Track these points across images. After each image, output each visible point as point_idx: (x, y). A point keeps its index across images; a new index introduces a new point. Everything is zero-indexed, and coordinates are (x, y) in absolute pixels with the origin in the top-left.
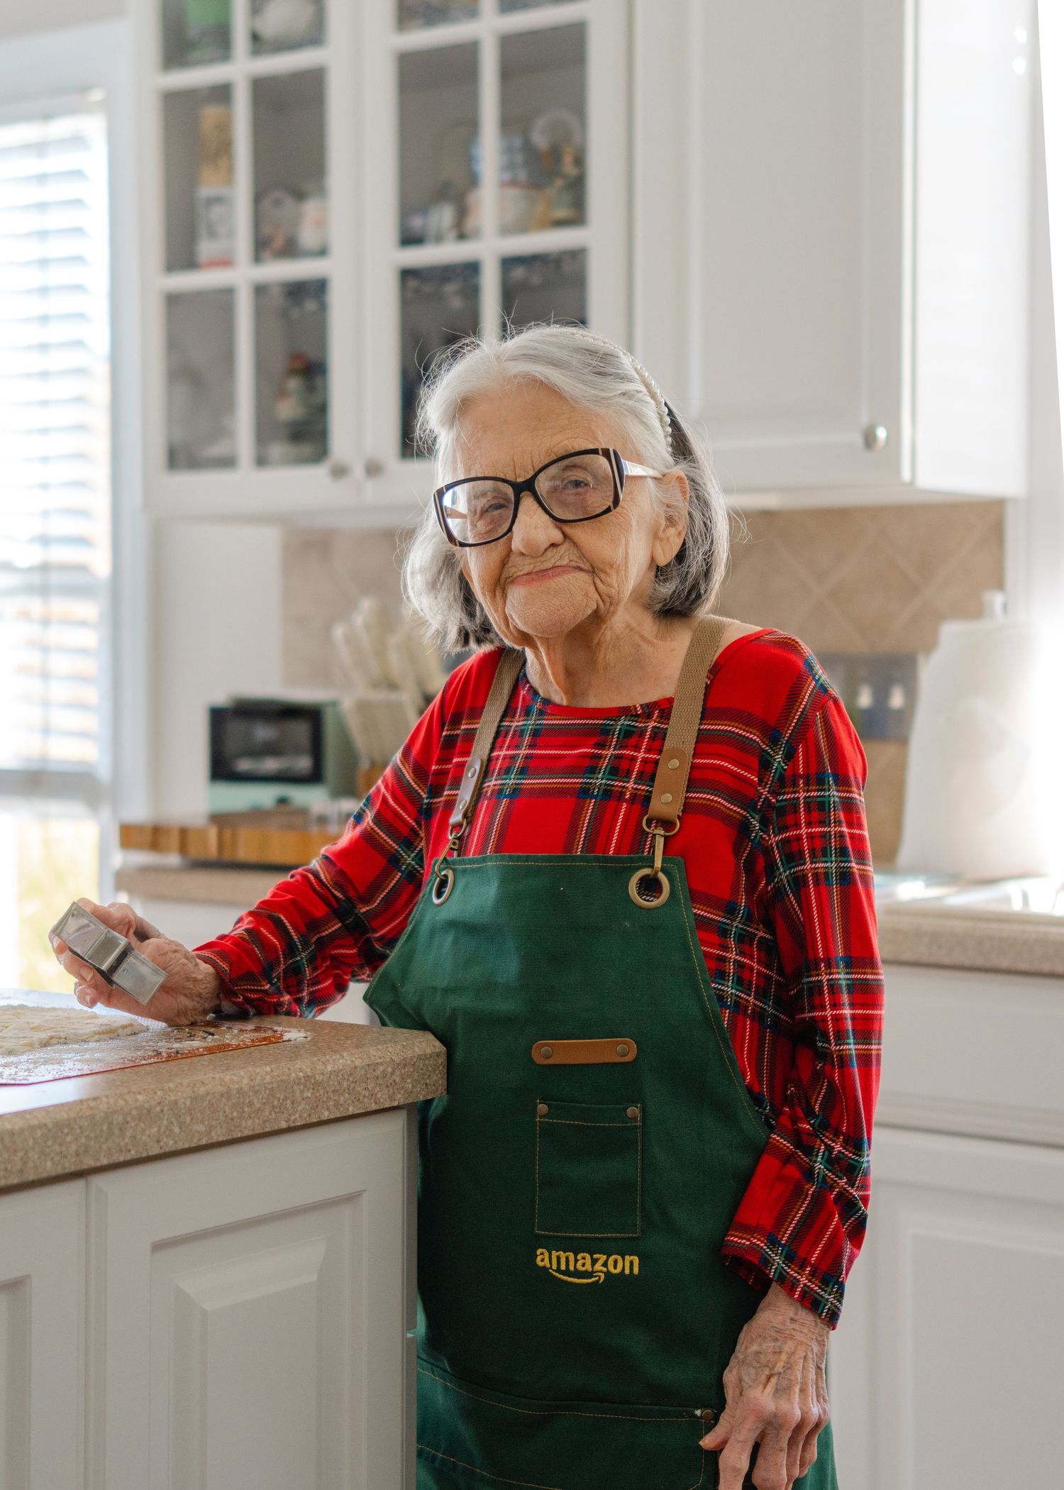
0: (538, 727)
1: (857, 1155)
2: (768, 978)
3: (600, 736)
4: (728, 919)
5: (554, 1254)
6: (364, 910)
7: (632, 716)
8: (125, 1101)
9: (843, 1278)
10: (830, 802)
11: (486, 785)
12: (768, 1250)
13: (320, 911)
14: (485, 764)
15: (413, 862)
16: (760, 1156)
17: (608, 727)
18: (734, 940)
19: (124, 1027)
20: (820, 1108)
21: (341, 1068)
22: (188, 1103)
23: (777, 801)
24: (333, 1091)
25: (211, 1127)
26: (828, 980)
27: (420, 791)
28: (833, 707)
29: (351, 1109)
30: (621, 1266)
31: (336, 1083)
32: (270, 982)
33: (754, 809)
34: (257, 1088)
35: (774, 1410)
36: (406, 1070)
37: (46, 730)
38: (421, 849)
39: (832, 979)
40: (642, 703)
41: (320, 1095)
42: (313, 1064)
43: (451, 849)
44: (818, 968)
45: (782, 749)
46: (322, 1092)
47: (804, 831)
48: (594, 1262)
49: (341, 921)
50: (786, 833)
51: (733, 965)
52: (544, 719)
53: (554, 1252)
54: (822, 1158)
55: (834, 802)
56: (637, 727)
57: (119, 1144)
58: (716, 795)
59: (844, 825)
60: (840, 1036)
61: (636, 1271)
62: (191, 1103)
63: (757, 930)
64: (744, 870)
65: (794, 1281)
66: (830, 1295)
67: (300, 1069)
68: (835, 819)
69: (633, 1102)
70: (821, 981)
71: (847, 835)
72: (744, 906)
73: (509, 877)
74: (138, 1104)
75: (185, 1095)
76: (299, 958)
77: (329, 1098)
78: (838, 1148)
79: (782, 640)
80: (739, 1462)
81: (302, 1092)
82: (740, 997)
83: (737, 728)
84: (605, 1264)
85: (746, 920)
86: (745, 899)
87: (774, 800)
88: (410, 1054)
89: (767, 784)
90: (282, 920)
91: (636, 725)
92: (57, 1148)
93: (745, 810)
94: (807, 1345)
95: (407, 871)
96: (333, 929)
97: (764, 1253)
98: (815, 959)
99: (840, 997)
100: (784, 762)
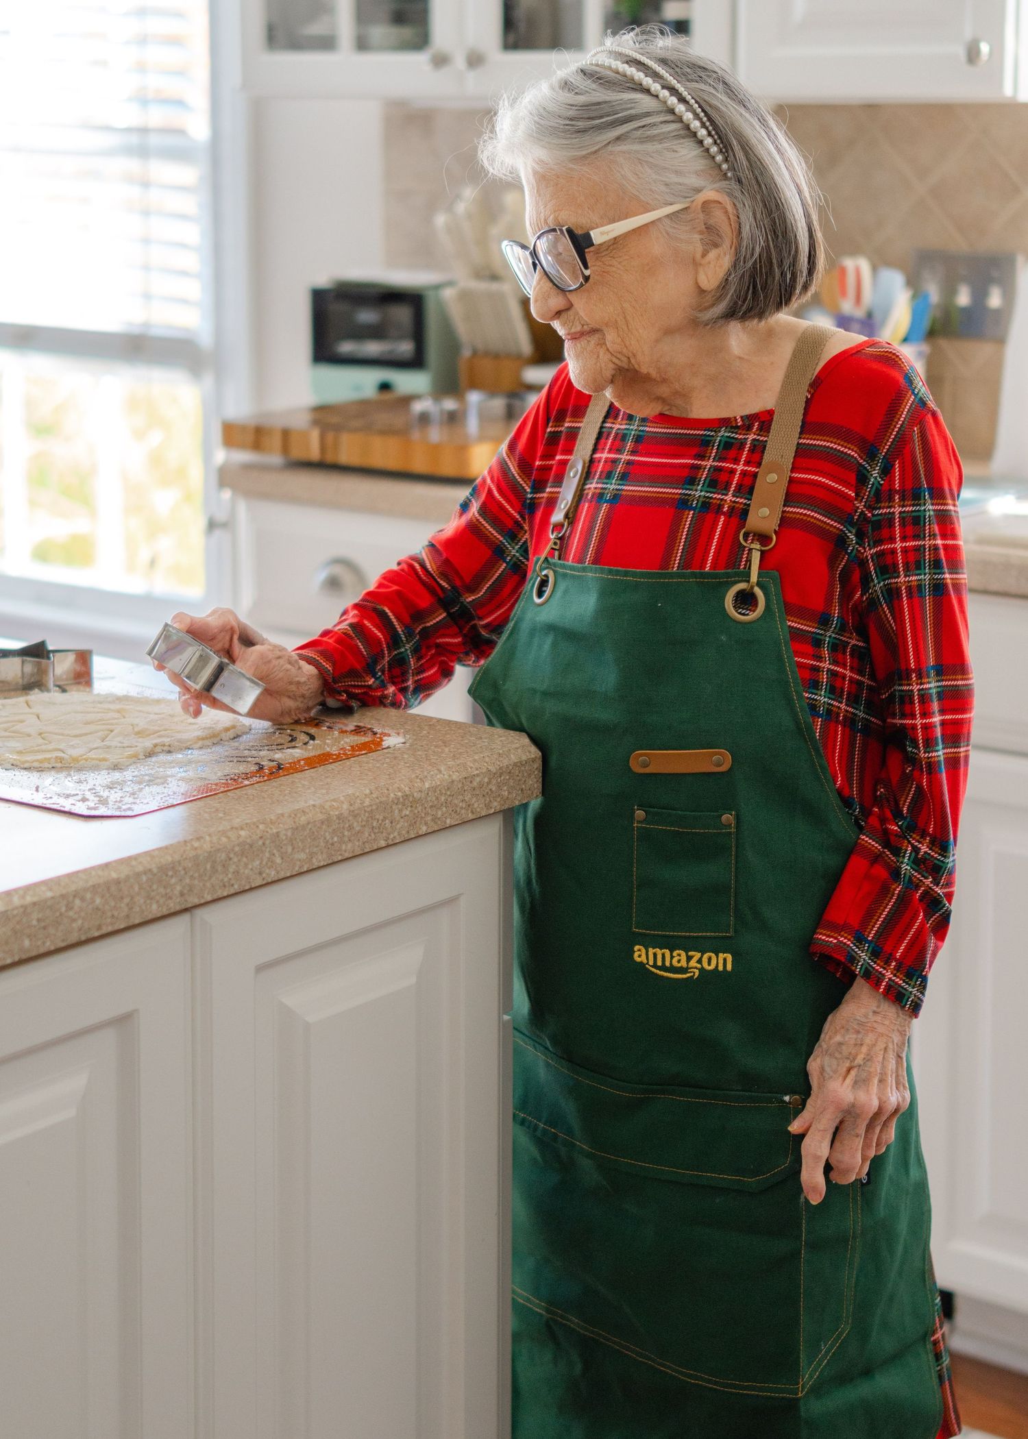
0: (641, 433)
1: (943, 856)
2: (860, 683)
3: (700, 447)
4: (822, 629)
5: (651, 951)
6: (470, 599)
7: (732, 427)
8: (228, 838)
9: (927, 971)
10: (925, 516)
11: (587, 487)
12: (855, 947)
13: (425, 601)
14: (587, 465)
15: (517, 554)
16: (849, 857)
17: (708, 438)
18: (827, 650)
19: (227, 730)
20: (908, 810)
21: (438, 783)
22: (289, 833)
23: (873, 515)
24: (431, 807)
25: (312, 855)
26: (919, 690)
27: (524, 485)
28: (931, 421)
29: (448, 821)
30: (715, 962)
31: (434, 798)
32: (374, 676)
33: (852, 524)
34: (356, 812)
35: (852, 1100)
36: (502, 778)
37: (147, 296)
38: (525, 542)
39: (923, 689)
40: (743, 414)
41: (418, 812)
42: (411, 782)
43: (552, 548)
44: (909, 678)
45: (879, 464)
46: (420, 809)
47: (898, 545)
48: (689, 958)
49: (447, 610)
50: (881, 546)
51: (827, 674)
52: (647, 426)
53: (650, 949)
54: (909, 859)
55: (929, 517)
56: (736, 439)
57: (223, 880)
58: (812, 511)
59: (938, 537)
60: (930, 743)
61: (729, 967)
62: (293, 834)
63: (850, 638)
64: (839, 581)
65: (880, 976)
66: (913, 988)
67: (398, 788)
68: (930, 532)
69: (728, 809)
70: (912, 691)
71: (941, 547)
72: (838, 616)
73: (608, 591)
74: (241, 840)
75: (286, 827)
76: (403, 650)
77: (427, 814)
78: (924, 849)
79: (883, 353)
80: (819, 1150)
81: (400, 811)
82: (832, 705)
83: (835, 443)
84: (700, 961)
85: (840, 630)
86: (839, 609)
87: (869, 515)
88: (506, 762)
89: (863, 498)
90: (387, 613)
91: (736, 436)
92: (162, 890)
93: (842, 525)
94: (888, 1036)
95: (512, 563)
96: (437, 620)
97: (850, 951)
98: (907, 669)
99: (929, 706)
100: (880, 477)
